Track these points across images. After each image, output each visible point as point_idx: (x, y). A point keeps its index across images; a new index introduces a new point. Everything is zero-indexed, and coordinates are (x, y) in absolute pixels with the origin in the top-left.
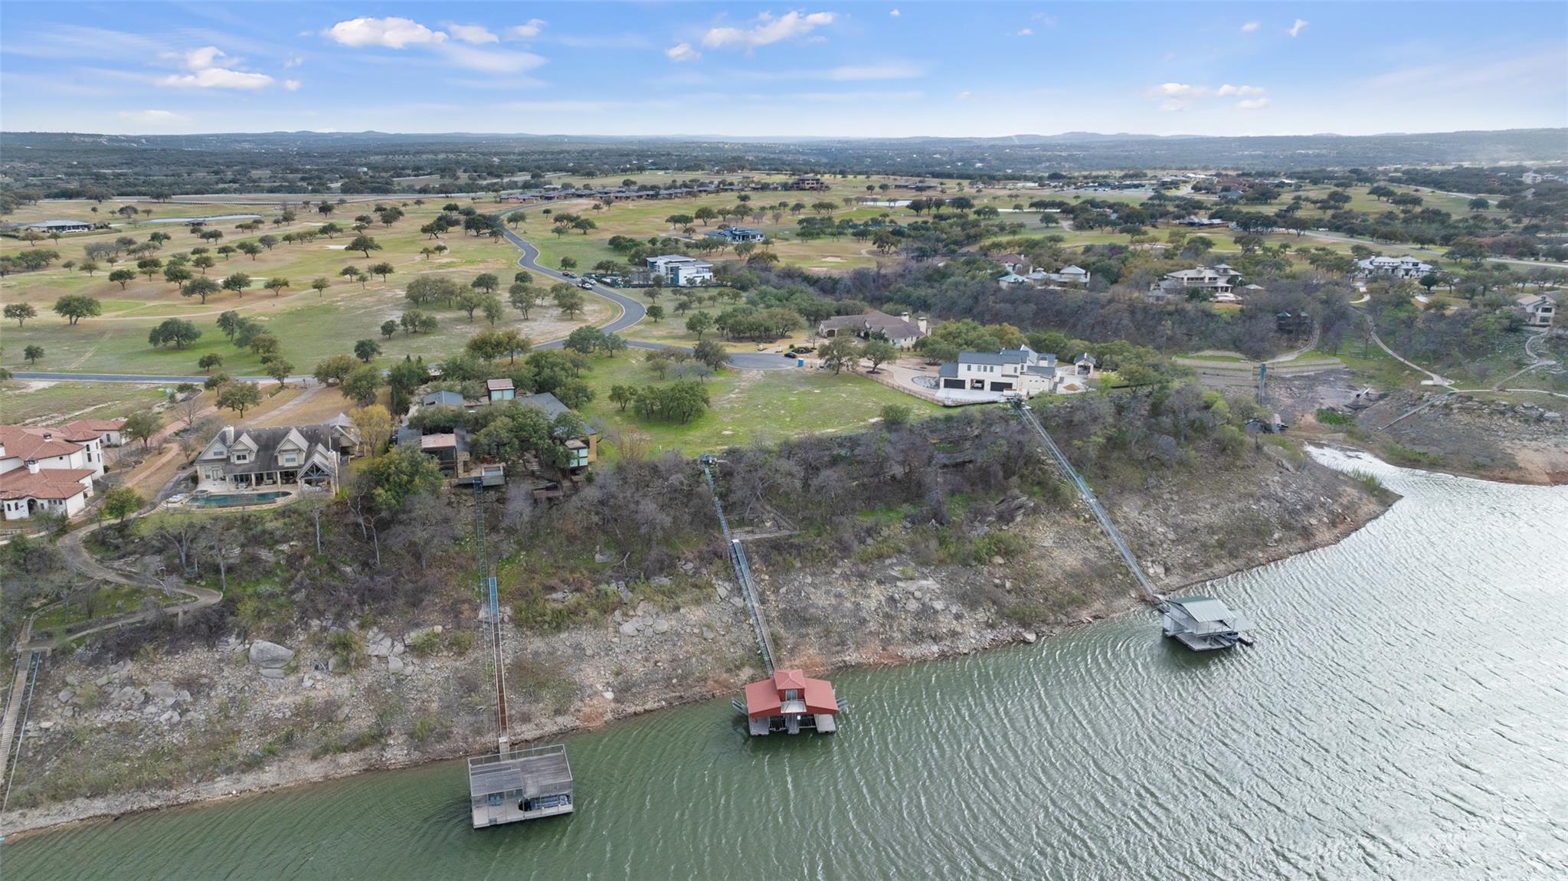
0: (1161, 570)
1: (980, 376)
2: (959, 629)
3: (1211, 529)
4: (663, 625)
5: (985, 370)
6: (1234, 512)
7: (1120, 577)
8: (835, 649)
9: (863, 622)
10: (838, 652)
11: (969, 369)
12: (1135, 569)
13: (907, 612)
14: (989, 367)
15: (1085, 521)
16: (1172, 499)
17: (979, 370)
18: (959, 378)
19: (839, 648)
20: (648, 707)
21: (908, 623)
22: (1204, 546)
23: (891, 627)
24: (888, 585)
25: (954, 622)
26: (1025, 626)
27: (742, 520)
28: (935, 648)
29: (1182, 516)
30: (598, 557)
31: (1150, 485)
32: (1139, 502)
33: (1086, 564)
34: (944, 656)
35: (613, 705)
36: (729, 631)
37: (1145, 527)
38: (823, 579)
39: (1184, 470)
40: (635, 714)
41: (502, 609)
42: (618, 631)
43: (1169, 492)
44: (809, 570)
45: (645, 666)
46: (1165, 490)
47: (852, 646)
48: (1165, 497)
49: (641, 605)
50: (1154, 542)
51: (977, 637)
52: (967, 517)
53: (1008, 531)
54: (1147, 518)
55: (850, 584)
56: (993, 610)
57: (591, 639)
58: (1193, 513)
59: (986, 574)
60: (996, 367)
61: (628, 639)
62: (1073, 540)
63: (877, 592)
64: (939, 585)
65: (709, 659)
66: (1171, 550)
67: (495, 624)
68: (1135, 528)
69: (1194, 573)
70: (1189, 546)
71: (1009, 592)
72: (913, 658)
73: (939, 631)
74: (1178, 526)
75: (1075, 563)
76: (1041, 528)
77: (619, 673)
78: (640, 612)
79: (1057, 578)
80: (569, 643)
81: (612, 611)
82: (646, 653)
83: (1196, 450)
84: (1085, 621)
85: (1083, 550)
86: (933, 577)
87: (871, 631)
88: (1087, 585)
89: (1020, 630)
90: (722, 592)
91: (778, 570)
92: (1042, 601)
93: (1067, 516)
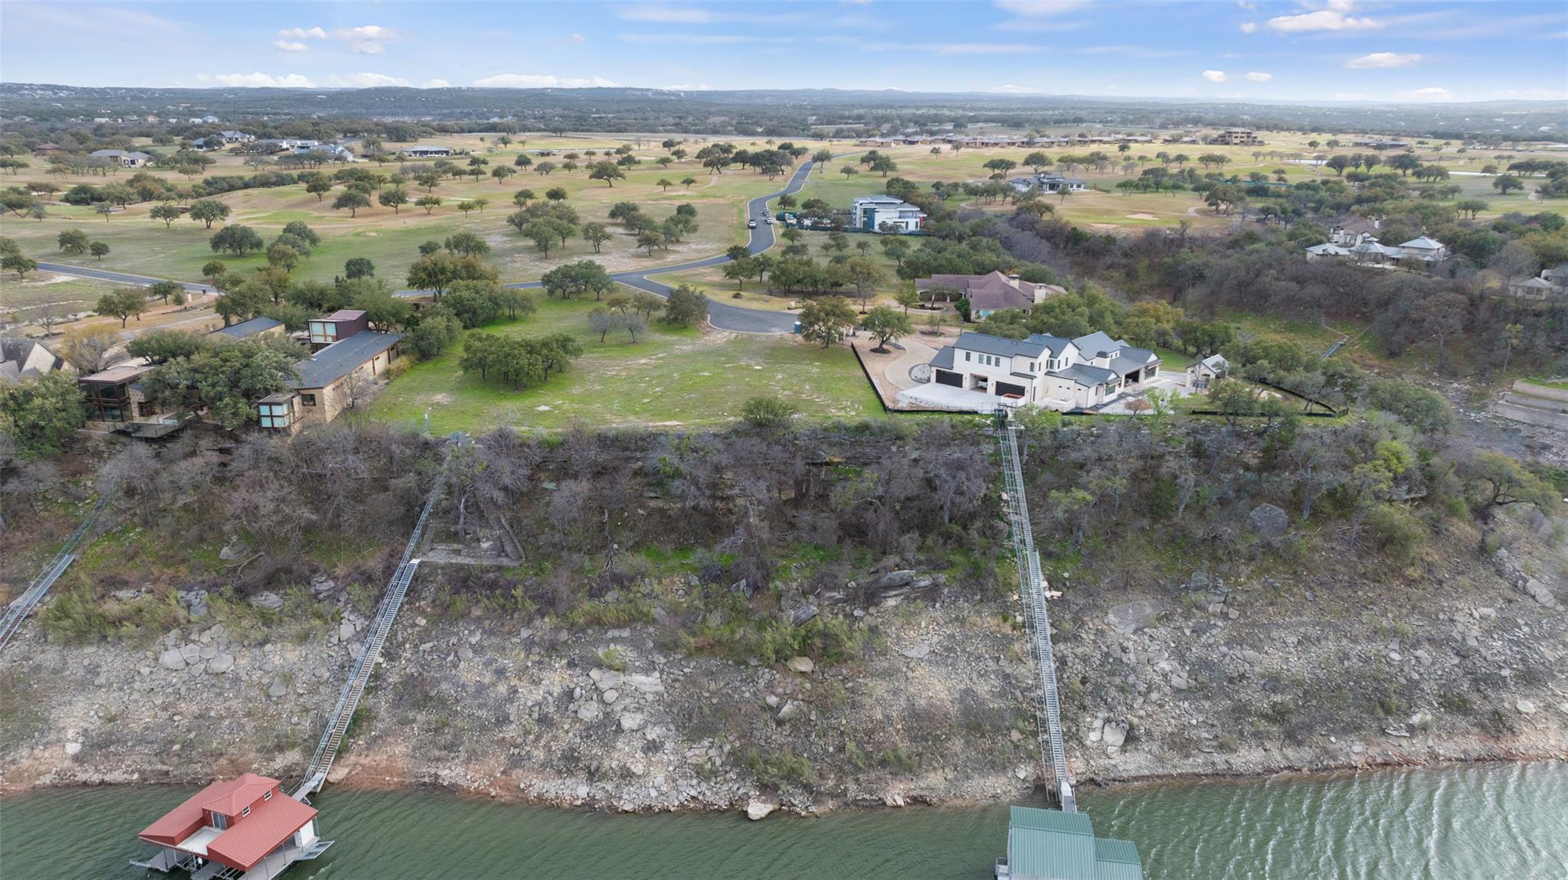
0: (1114, 738)
1: (982, 370)
2: (638, 769)
3: (1274, 682)
4: (224, 662)
5: (989, 362)
6: (1346, 656)
7: (1015, 735)
8: (437, 753)
9: (503, 720)
10: (438, 760)
11: (968, 358)
12: (1055, 727)
13: (576, 719)
14: (993, 358)
15: (1014, 628)
16: (1225, 616)
17: (981, 361)
18: (955, 371)
19: (443, 753)
20: (108, 778)
21: (567, 736)
22: (1240, 711)
23: (538, 738)
24: (578, 671)
25: (639, 755)
26: (767, 789)
27: (456, 533)
28: (583, 791)
29: (1224, 649)
30: (225, 551)
31: (1193, 585)
32: (1148, 611)
33: (961, 701)
34: (589, 806)
35: (67, 764)
36: (313, 690)
37: (1132, 656)
38: (495, 640)
39: (1281, 568)
40: (85, 784)
41: (48, 598)
42: (156, 659)
43: (1224, 602)
44: (487, 623)
45: (156, 716)
46: (1216, 598)
47: (463, 755)
48: (1211, 609)
49: (214, 629)
50: (1134, 686)
51: (664, 789)
52: (801, 585)
53: (861, 619)
54: (1147, 642)
55: (527, 657)
56: (727, 748)
57: (118, 663)
58: (1253, 647)
59: (762, 684)
60: (1003, 360)
61: (163, 673)
62: (971, 654)
63: (556, 678)
64: (661, 688)
65: (249, 725)
66: (1161, 706)
67: (19, 617)
68: (1107, 655)
69: (1187, 757)
70: (1207, 704)
71: (780, 723)
72: (540, 797)
73: (606, 763)
74: (1205, 664)
75: (943, 695)
76: (923, 624)
77: (112, 719)
78: (205, 638)
79: (887, 716)
80: (86, 662)
81: (167, 629)
82: (171, 699)
83: (1327, 537)
84: (889, 802)
85: (974, 676)
86: (662, 672)
87: (503, 739)
88: (937, 738)
89: (752, 793)
90: (346, 630)
91: (445, 615)
92: (831, 749)
93: (986, 613)
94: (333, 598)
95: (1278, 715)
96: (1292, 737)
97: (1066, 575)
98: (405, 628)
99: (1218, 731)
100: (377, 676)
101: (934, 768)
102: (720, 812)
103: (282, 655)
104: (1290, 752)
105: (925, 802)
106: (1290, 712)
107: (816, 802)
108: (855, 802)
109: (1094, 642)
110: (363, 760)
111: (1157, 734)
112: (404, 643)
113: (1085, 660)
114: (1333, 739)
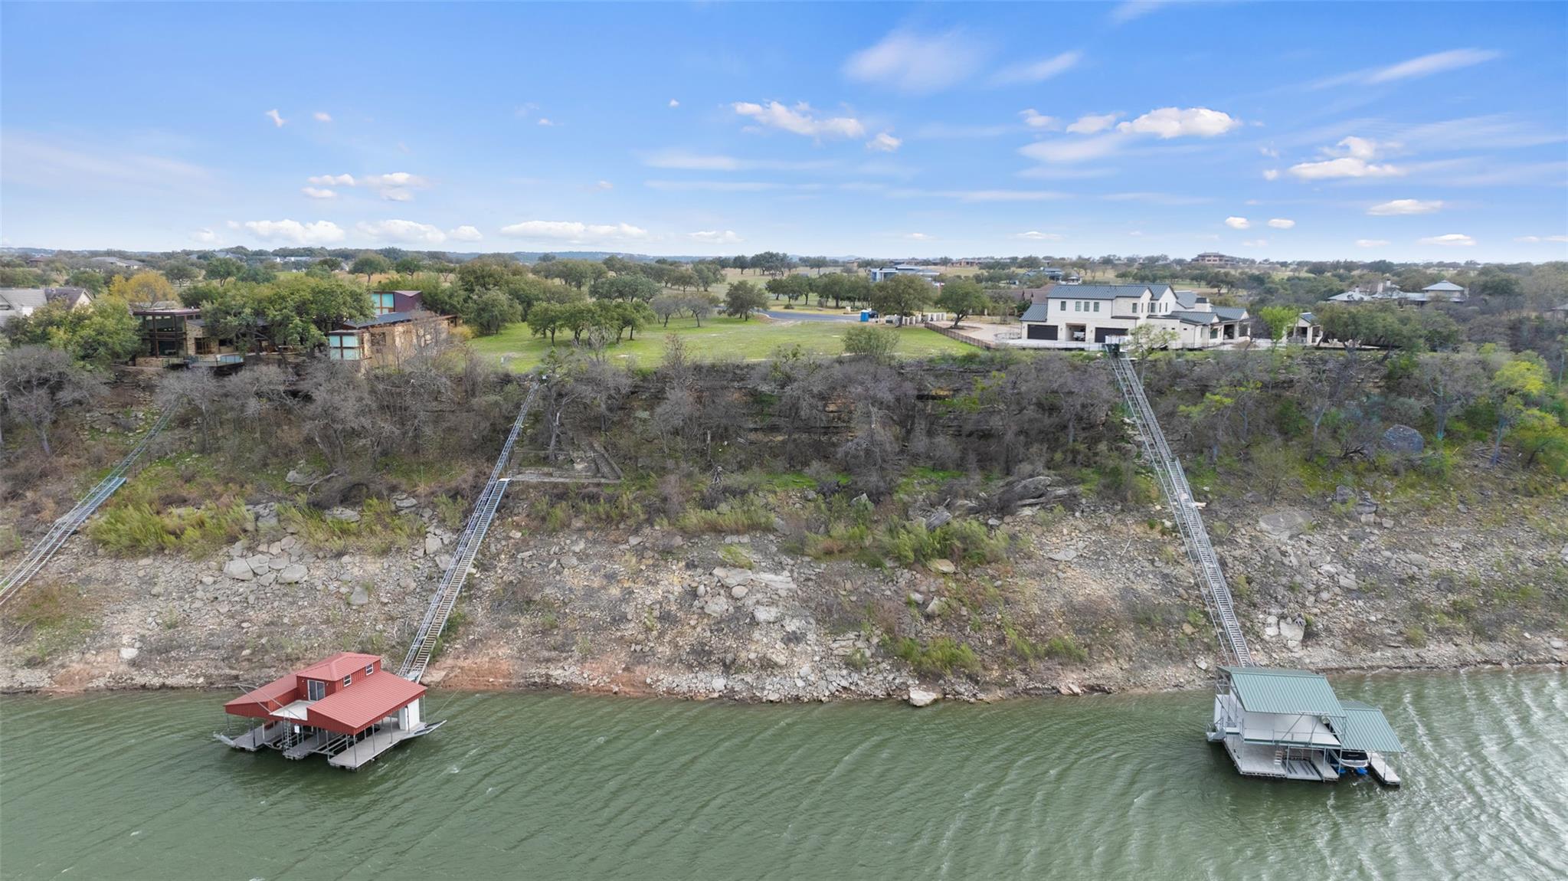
0: (1293, 634)
1: (1077, 318)
2: (781, 659)
3: (1446, 583)
4: (296, 572)
5: (1087, 309)
6: (1518, 560)
7: (1188, 629)
8: (546, 654)
9: (620, 619)
10: (548, 660)
11: (1063, 306)
12: (1230, 623)
13: (703, 613)
14: (1092, 303)
15: (1163, 533)
16: (1380, 526)
17: (1078, 308)
18: (1049, 323)
19: (554, 654)
20: (169, 682)
21: (695, 631)
22: (1419, 610)
23: (661, 634)
24: (700, 571)
25: (779, 645)
26: (927, 677)
27: (546, 458)
28: (719, 683)
29: (1388, 554)
30: (292, 475)
31: (1339, 498)
32: (1300, 520)
33: (1123, 598)
34: (729, 698)
35: (123, 667)
36: (399, 600)
37: (1293, 559)
38: (603, 549)
39: (1425, 484)
40: (144, 687)
41: (96, 516)
42: (221, 570)
43: (1375, 512)
44: (590, 534)
45: (221, 623)
46: (1367, 509)
47: (577, 654)
48: (1363, 518)
49: (284, 541)
50: (1302, 585)
51: (812, 678)
52: (928, 497)
53: (998, 527)
54: (1305, 546)
55: (640, 562)
56: (875, 640)
57: (177, 573)
58: (1416, 551)
59: (902, 582)
60: (1102, 304)
61: (228, 583)
62: (1122, 558)
63: (674, 580)
64: (793, 586)
65: (328, 632)
66: (1333, 605)
67: (66, 532)
68: (1268, 558)
69: (1373, 651)
70: (1382, 603)
71: (929, 618)
72: (669, 692)
73: (743, 655)
74: (1372, 567)
75: (1101, 593)
76: (1065, 531)
77: (172, 626)
78: (275, 549)
79: (1045, 611)
80: (141, 573)
81: (232, 540)
82: (238, 607)
83: (1467, 456)
84: (1064, 690)
85: (1131, 576)
86: (792, 571)
87: (622, 637)
88: (1104, 631)
89: (910, 682)
90: (432, 544)
91: (542, 525)
92: (990, 642)
93: (1130, 521)
94: (417, 510)
95: (1459, 611)
96: (1481, 633)
97: (1206, 488)
98: (498, 540)
99: (1401, 626)
100: (469, 585)
101: (1107, 659)
102: (876, 700)
103: (359, 567)
104: (1483, 647)
105: (1103, 690)
106: (1472, 609)
107: (982, 690)
108: (1026, 691)
109: (1251, 546)
110: (461, 663)
111: (1336, 629)
112: (498, 554)
113: (1244, 561)
114: (1527, 635)
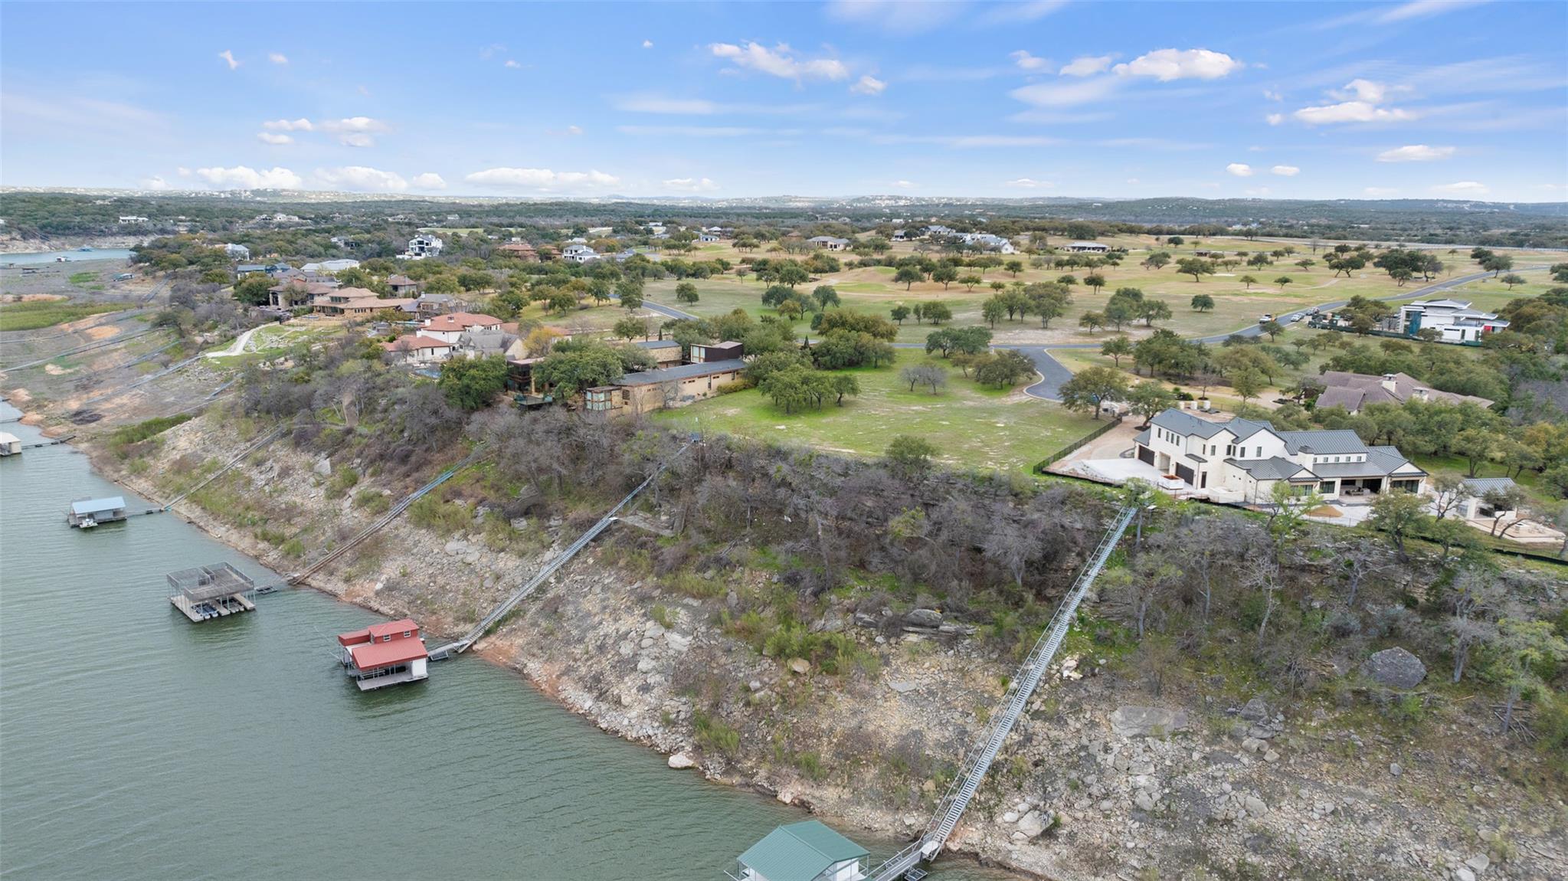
0: (1032, 825)
1: (1168, 449)
2: (625, 700)
3: (1263, 841)
4: (474, 557)
6: (1391, 850)
7: (929, 786)
8: (535, 650)
9: (581, 640)
10: (532, 655)
11: (1159, 435)
13: (618, 652)
14: (1175, 436)
16: (1259, 753)
17: (1167, 439)
18: (1151, 448)
19: (538, 652)
21: (605, 663)
23: (589, 659)
24: (644, 619)
25: (634, 691)
26: (699, 749)
28: (588, 704)
29: (1227, 787)
31: (1244, 712)
32: (1167, 721)
33: (905, 739)
34: (585, 716)
35: (372, 594)
36: (507, 589)
37: (1110, 758)
38: (618, 585)
39: (1378, 727)
41: (426, 496)
42: (444, 545)
43: (1269, 740)
44: (622, 572)
45: (424, 580)
46: (1259, 733)
47: (545, 657)
48: (1245, 743)
49: (481, 534)
50: (1088, 786)
51: (633, 722)
53: (879, 645)
54: (1140, 750)
55: (625, 601)
56: (696, 708)
57: (428, 543)
58: (1266, 796)
59: (758, 670)
60: (1182, 439)
61: (443, 555)
62: (945, 703)
63: (629, 621)
64: (685, 649)
66: (1106, 816)
67: (408, 504)
68: (1085, 748)
70: (1160, 834)
71: (748, 704)
72: (564, 699)
73: (612, 690)
74: (1192, 795)
75: (892, 729)
76: (927, 665)
77: (405, 575)
78: (474, 539)
79: (831, 729)
80: (417, 538)
81: (459, 528)
82: (437, 572)
83: (1476, 709)
84: (780, 796)
85: (934, 722)
86: (695, 637)
87: (572, 653)
88: (857, 761)
89: (686, 748)
90: (548, 555)
91: (605, 560)
92: (769, 738)
93: (991, 672)
94: (555, 532)
97: (1102, 662)
98: (579, 562)
100: (542, 589)
101: (836, 785)
102: (657, 752)
103: (507, 562)
105: (808, 808)
107: (725, 773)
108: (755, 785)
109: (1078, 731)
110: (499, 643)
111: (1079, 841)
112: (571, 573)
113: (1055, 744)
